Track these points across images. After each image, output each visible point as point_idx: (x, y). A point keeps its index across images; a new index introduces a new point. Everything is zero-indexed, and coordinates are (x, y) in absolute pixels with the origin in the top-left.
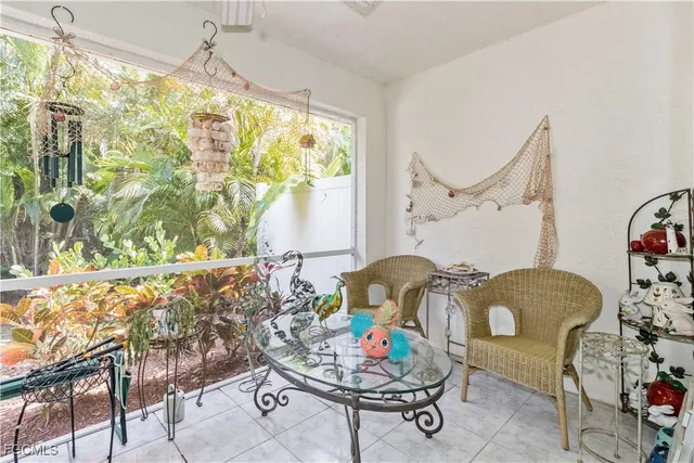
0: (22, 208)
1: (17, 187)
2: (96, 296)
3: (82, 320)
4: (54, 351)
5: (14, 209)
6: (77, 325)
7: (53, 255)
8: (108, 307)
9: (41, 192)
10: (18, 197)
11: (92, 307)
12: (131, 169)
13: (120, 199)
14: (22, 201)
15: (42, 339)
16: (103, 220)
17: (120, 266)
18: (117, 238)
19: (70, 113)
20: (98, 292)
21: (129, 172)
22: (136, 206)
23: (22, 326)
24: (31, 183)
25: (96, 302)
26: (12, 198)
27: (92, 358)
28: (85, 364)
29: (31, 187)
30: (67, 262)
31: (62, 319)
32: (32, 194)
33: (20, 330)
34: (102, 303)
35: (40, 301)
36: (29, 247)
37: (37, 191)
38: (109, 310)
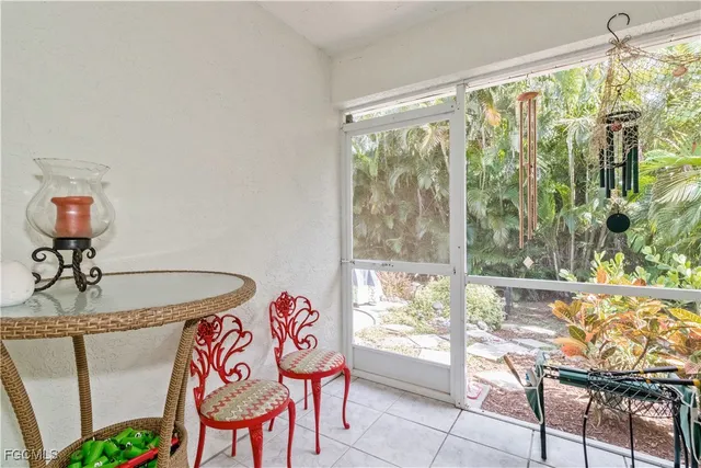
0: (562, 219)
1: (557, 202)
2: (646, 313)
3: (630, 335)
4: (604, 357)
5: (555, 220)
6: (623, 339)
7: (595, 265)
8: (661, 329)
9: (576, 204)
10: (558, 211)
11: (641, 324)
12: (679, 168)
13: (665, 205)
14: (561, 213)
15: (593, 341)
16: (638, 229)
17: (667, 285)
18: (661, 250)
19: (627, 120)
20: (647, 309)
21: (676, 173)
22: (690, 211)
23: (574, 324)
24: (568, 198)
25: (647, 320)
26: (554, 212)
27: (653, 382)
28: (645, 384)
29: (568, 201)
30: (610, 272)
31: (610, 328)
32: (569, 207)
33: (574, 327)
34: (654, 323)
35: (588, 306)
36: (566, 254)
37: (572, 203)
38: (664, 333)
